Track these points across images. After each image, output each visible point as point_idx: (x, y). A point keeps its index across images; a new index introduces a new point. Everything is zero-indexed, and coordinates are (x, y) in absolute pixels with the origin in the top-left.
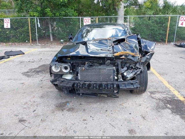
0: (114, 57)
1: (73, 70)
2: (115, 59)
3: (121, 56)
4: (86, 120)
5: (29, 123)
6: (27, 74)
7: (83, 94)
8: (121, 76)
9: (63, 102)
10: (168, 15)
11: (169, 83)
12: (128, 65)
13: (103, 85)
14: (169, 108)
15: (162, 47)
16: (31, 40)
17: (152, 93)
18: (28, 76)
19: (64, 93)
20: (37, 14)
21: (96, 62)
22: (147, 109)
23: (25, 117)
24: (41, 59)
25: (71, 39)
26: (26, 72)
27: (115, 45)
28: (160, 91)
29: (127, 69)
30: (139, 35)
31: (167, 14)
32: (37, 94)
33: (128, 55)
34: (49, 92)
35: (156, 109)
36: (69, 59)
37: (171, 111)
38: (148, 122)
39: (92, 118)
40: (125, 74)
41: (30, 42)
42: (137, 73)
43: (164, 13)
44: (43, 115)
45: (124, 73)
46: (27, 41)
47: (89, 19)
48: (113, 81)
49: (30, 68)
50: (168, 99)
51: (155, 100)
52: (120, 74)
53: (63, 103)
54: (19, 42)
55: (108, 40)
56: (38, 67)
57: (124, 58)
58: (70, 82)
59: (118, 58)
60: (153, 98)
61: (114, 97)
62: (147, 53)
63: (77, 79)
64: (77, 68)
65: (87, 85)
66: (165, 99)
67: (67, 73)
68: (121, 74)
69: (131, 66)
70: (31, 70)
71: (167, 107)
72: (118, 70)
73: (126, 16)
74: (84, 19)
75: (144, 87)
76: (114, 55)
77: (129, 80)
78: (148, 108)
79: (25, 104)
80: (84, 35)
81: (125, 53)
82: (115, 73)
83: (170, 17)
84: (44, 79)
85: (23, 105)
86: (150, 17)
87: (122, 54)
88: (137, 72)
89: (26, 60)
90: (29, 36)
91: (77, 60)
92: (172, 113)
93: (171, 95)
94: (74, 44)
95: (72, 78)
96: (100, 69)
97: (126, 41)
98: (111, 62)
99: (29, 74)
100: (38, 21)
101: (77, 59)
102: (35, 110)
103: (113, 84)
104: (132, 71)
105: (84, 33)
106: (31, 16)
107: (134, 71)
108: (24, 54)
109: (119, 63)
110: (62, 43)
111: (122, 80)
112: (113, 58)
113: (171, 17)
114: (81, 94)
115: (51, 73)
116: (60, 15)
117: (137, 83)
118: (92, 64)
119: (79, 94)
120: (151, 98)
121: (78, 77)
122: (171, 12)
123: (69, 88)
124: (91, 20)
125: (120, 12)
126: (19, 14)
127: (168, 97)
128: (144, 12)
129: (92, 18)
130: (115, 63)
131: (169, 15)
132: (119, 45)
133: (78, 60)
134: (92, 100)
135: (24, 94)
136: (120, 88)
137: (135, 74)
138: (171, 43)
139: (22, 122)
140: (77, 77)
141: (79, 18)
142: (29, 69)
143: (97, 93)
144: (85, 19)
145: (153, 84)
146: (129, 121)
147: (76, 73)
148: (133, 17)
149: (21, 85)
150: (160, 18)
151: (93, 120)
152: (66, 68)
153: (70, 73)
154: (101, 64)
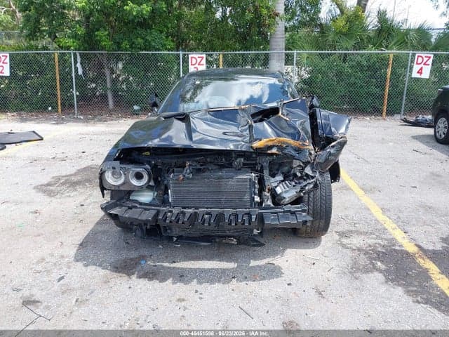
0: (252, 150)
1: (156, 180)
2: (254, 156)
3: (271, 147)
4: (183, 300)
5: (48, 307)
6: (46, 189)
7: (180, 238)
8: (268, 194)
9: (132, 257)
10: (387, 51)
11: (384, 210)
12: (286, 169)
13: (227, 216)
14: (380, 271)
15: (375, 125)
16: (60, 107)
17: (343, 234)
18: (50, 194)
19: (135, 236)
20: (75, 44)
21: (210, 162)
22: (330, 274)
23: (38, 295)
24: (84, 152)
25: (155, 105)
26: (46, 183)
27: (255, 122)
28: (362, 230)
29: (282, 179)
30: (315, 99)
31: (387, 47)
32: (70, 238)
33: (284, 146)
34: (100, 232)
35: (350, 272)
36: (148, 153)
37: (385, 276)
38: (329, 304)
39: (197, 295)
40: (279, 190)
41: (57, 112)
42: (307, 188)
43: (378, 45)
44: (82, 288)
45: (276, 187)
46: (50, 108)
47: (202, 58)
48: (251, 205)
49: (56, 174)
50: (379, 249)
51: (348, 252)
52: (267, 190)
53: (132, 259)
54: (31, 111)
55: (239, 112)
56: (75, 171)
57: (277, 152)
58: (149, 210)
59: (261, 152)
60: (344, 246)
61: (254, 246)
62: (329, 140)
63: (165, 202)
64: (166, 175)
65: (188, 215)
66: (372, 250)
67: (141, 189)
68: (269, 189)
69: (292, 172)
70: (59, 178)
71: (375, 269)
72: (261, 181)
73: (290, 51)
74: (190, 56)
75: (323, 221)
76: (252, 147)
77: (287, 204)
78: (332, 270)
79: (38, 263)
80: (188, 96)
81: (279, 142)
82: (255, 188)
83: (391, 56)
84: (88, 201)
85: (33, 264)
86: (345, 54)
87: (270, 144)
88: (306, 186)
89: (47, 156)
90: (56, 96)
91: (167, 156)
92: (386, 282)
93: (386, 240)
94: (159, 118)
95: (154, 199)
96: (220, 178)
97: (280, 114)
98: (246, 162)
99: (51, 188)
100: (79, 60)
101: (168, 154)
102: (63, 278)
103: (249, 214)
104: (296, 183)
105: (188, 92)
106: (61, 48)
107: (300, 183)
108: (42, 139)
109: (265, 163)
110: (135, 114)
111: (272, 205)
112: (249, 154)
113: (394, 56)
114: (175, 239)
115: (103, 189)
116: (131, 47)
117: (304, 211)
118: (201, 165)
119: (170, 238)
120: (340, 247)
121: (168, 198)
122: (394, 44)
123: (146, 223)
124: (207, 60)
125: (276, 42)
126: (32, 42)
127: (378, 244)
128: (333, 41)
129: (209, 55)
130: (256, 164)
131: (390, 51)
132: (265, 123)
133: (169, 156)
134: (202, 253)
135: (38, 238)
136: (266, 222)
137: (301, 191)
138: (396, 115)
139: (29, 307)
140: (166, 196)
141: (177, 54)
142: (53, 178)
143: (213, 236)
144: (192, 58)
145: (347, 213)
146: (286, 302)
147: (163, 187)
148: (305, 53)
149: (31, 216)
150: (369, 57)
151: (201, 298)
152: (139, 176)
153: (149, 187)
154: (222, 167)
